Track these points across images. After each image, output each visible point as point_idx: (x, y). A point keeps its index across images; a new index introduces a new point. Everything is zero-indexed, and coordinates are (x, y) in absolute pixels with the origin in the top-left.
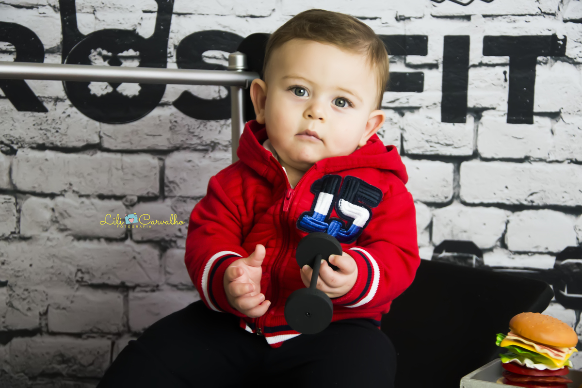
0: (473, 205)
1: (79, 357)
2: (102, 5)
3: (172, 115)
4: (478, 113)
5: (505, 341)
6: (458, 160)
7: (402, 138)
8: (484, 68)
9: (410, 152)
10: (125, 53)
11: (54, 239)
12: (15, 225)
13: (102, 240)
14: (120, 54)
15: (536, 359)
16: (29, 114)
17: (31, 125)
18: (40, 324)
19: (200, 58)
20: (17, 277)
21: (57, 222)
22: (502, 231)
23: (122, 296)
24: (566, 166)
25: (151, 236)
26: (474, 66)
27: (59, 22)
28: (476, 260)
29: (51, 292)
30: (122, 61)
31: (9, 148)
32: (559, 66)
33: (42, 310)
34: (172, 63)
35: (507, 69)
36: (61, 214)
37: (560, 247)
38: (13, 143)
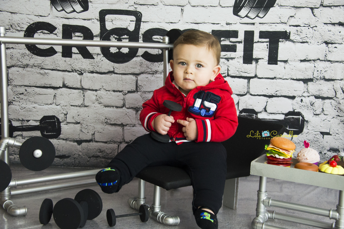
0: (255, 95)
1: (106, 150)
2: (115, 19)
3: (141, 60)
4: (257, 60)
5: (268, 148)
6: (249, 78)
7: (228, 69)
8: (259, 43)
9: (231, 75)
10: (123, 37)
11: (97, 106)
12: (83, 101)
13: (114, 107)
14: (121, 37)
15: (280, 155)
16: (88, 60)
17: (89, 64)
18: (92, 138)
19: (151, 39)
20: (84, 120)
21: (98, 100)
22: (265, 105)
23: (122, 128)
24: (289, 81)
25: (133, 106)
26: (256, 42)
27: (99, 25)
28: (255, 116)
29: (96, 126)
30: (122, 40)
31: (80, 73)
32: (288, 43)
33: (93, 133)
34: (141, 40)
35: (268, 43)
36: (99, 97)
37: (286, 112)
38: (82, 71)
